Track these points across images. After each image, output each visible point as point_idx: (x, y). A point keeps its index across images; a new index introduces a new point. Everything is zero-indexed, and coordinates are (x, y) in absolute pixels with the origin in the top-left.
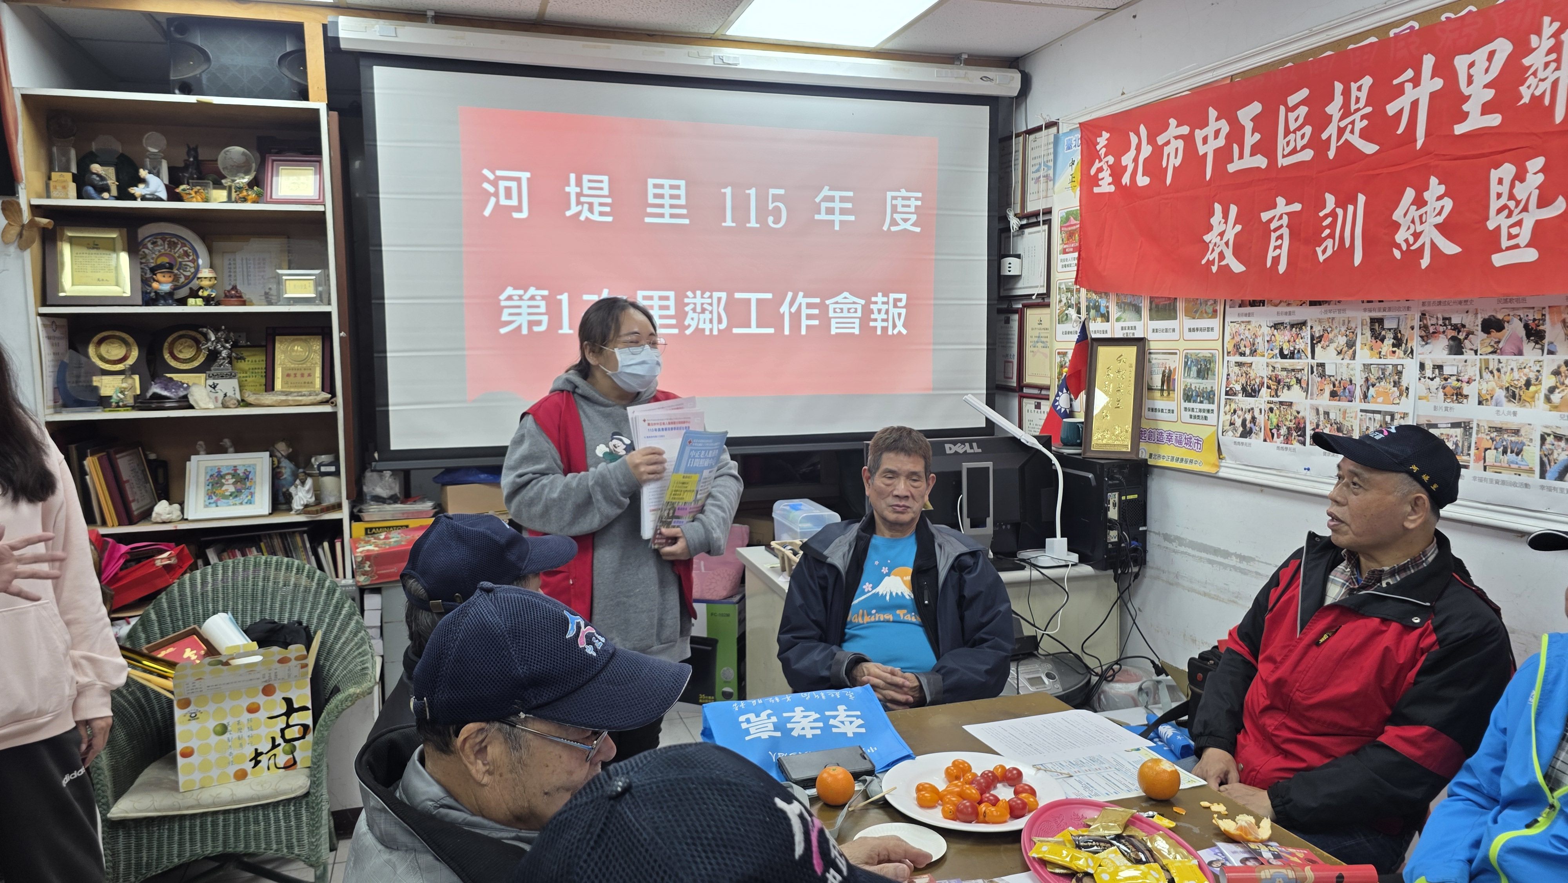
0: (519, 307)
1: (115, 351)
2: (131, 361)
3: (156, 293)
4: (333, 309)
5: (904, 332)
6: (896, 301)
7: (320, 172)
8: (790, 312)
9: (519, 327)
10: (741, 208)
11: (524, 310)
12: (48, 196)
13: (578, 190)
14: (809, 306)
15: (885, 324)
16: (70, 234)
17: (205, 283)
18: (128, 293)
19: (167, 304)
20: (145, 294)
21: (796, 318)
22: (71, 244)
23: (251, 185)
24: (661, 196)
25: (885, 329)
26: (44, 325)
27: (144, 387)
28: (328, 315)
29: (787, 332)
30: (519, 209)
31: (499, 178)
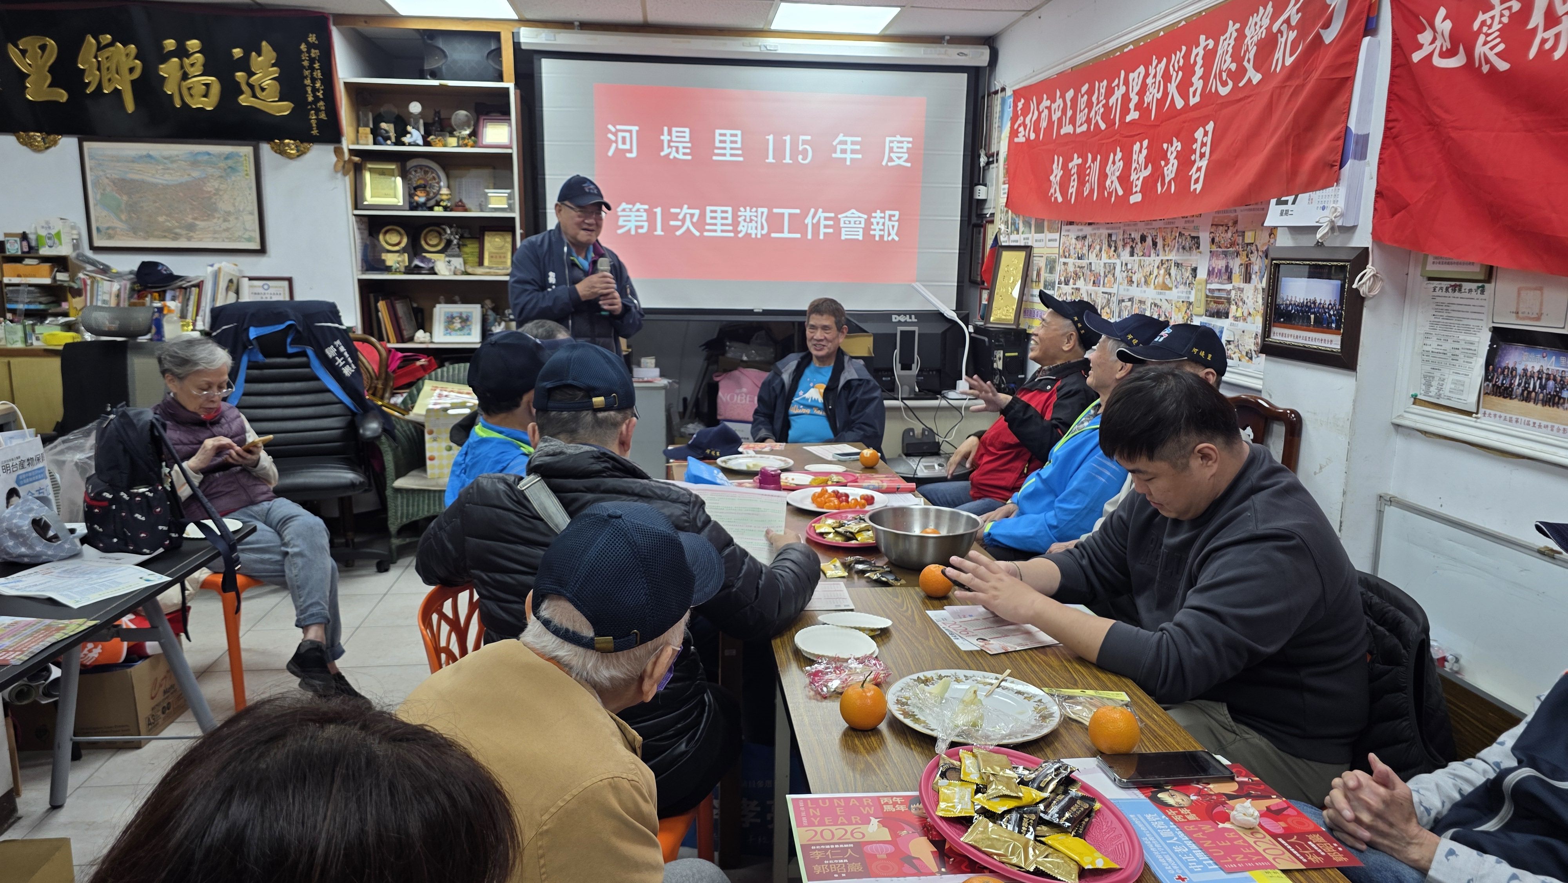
0: (630, 216)
1: (393, 238)
2: (403, 245)
3: (417, 203)
4: (516, 215)
5: (897, 239)
6: (891, 216)
7: (510, 125)
8: (813, 224)
9: (629, 230)
10: (779, 151)
11: (633, 218)
12: (358, 144)
13: (669, 138)
14: (826, 219)
15: (882, 233)
16: (369, 166)
17: (444, 197)
18: (401, 203)
19: (423, 210)
20: (411, 203)
21: (816, 227)
22: (370, 172)
23: (470, 135)
24: (724, 142)
25: (882, 237)
26: (357, 222)
27: (410, 261)
28: (513, 219)
29: (809, 236)
30: (630, 151)
31: (618, 131)
